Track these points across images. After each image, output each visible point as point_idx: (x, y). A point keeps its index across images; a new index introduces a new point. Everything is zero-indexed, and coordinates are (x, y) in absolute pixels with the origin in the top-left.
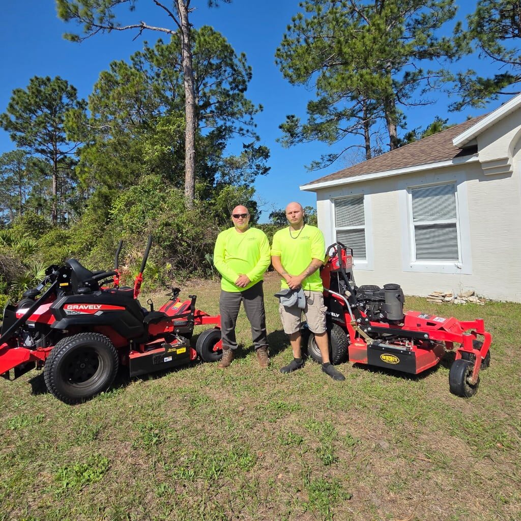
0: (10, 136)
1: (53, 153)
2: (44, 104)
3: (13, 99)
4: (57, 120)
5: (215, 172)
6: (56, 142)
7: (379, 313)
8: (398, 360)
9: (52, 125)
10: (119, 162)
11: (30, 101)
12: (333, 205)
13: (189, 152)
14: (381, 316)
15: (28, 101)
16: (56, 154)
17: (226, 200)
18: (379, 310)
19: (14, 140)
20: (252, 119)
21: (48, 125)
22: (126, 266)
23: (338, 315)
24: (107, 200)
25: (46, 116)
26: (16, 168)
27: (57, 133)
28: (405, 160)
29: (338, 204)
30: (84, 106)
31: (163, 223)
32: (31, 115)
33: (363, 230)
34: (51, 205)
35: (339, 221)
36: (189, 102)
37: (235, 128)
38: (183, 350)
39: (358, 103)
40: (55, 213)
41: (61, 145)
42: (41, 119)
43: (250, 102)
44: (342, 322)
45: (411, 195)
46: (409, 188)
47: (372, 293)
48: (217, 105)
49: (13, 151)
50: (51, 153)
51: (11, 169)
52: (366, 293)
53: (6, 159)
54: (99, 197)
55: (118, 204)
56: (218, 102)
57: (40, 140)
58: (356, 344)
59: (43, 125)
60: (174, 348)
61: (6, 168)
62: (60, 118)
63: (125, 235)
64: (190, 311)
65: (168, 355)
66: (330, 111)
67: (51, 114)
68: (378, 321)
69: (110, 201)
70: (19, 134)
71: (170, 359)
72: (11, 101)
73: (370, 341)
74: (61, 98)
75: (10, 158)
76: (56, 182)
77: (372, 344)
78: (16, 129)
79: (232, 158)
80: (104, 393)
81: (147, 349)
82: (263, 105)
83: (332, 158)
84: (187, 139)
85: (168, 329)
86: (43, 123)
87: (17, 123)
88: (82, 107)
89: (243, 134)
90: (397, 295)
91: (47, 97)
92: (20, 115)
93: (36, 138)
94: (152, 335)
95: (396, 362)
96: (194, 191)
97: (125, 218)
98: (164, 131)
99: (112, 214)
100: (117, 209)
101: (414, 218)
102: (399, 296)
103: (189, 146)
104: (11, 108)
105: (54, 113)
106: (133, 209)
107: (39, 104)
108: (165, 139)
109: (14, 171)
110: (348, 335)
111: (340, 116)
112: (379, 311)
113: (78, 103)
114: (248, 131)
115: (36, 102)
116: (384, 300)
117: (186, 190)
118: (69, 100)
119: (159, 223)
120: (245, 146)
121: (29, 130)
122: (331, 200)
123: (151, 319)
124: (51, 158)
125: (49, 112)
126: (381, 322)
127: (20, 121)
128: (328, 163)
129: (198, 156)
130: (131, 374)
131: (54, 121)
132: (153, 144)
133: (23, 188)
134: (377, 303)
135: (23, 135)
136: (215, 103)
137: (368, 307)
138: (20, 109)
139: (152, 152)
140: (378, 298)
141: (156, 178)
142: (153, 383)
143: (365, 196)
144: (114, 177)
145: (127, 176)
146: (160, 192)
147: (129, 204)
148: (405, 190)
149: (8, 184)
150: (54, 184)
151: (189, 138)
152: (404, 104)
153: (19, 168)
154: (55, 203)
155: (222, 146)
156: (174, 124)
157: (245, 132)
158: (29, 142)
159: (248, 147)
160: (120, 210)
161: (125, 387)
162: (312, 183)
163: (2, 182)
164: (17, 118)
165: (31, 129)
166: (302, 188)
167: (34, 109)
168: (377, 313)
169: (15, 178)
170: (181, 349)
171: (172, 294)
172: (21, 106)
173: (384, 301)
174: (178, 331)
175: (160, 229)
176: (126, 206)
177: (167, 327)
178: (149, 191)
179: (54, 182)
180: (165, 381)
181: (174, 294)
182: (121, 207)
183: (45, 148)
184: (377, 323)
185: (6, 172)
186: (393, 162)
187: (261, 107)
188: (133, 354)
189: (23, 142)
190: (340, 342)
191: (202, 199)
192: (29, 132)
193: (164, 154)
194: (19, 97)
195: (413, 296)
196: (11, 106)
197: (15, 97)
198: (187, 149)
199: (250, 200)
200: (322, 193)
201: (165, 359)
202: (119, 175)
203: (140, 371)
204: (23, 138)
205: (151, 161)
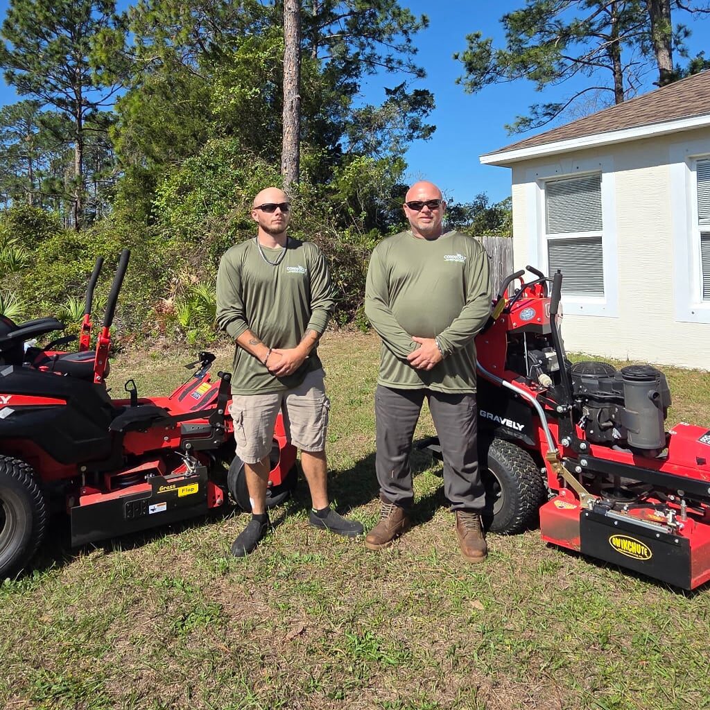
0: (4, 76)
1: (77, 104)
2: (60, 23)
3: (11, 13)
4: (81, 48)
5: (340, 135)
6: (80, 86)
7: (611, 427)
8: (648, 554)
9: (74, 58)
10: (172, 116)
11: (37, 16)
12: (543, 192)
13: (290, 96)
14: (616, 434)
15: (34, 16)
16: (81, 106)
17: (355, 184)
18: (610, 420)
19: (10, 83)
20: (409, 41)
21: (68, 57)
22: (170, 299)
23: (521, 427)
24: (148, 183)
25: (63, 41)
26: (24, 130)
27: (82, 71)
28: (683, 105)
29: (552, 190)
30: (126, 24)
31: (236, 223)
32: (39, 40)
33: (598, 240)
34: (71, 192)
35: (553, 220)
36: (290, 9)
37: (380, 58)
38: (194, 488)
39: (599, 11)
40: (79, 206)
41: (88, 90)
42: (54, 47)
43: (408, 11)
44: (530, 442)
45: (696, 172)
46: (691, 158)
47: (597, 382)
48: (349, 18)
49: (20, 103)
50: (73, 104)
51: (16, 132)
52: (583, 380)
53: (7, 115)
54: (134, 178)
55: (166, 189)
56: (351, 13)
57: (53, 82)
58: (558, 503)
59: (58, 56)
60: (172, 484)
61: (7, 131)
62: (85, 44)
63: (175, 244)
64: (215, 406)
65: (157, 499)
66: (551, 27)
67: (72, 39)
68: (609, 444)
69: (153, 184)
70: (18, 72)
71: (161, 508)
72: (7, 17)
73: (588, 501)
74: (88, 11)
75: (14, 113)
76: (81, 152)
77: (591, 508)
78: (16, 64)
79: (369, 110)
80: (11, 580)
81: (117, 484)
82: (428, 18)
83: (553, 110)
84: (286, 75)
85: (168, 442)
86: (57, 53)
87: (17, 54)
88: (122, 26)
89: (392, 69)
90: (651, 392)
91: (64, 10)
92: (22, 41)
93: (48, 79)
94: (133, 455)
95: (644, 556)
96: (297, 166)
97: (174, 215)
98: (247, 62)
99: (157, 207)
100: (164, 199)
101: (700, 218)
102: (656, 395)
103: (289, 87)
104: (7, 27)
105: (77, 36)
106: (189, 198)
107: (52, 21)
108: (248, 76)
109: (20, 135)
110: (543, 470)
111: (565, 35)
112: (611, 424)
113: (116, 18)
114: (400, 63)
115: (46, 18)
116: (623, 400)
117: (284, 165)
118: (102, 15)
119: (228, 223)
120: (388, 92)
121: (36, 65)
122: (540, 183)
123: (127, 422)
124: (72, 113)
125: (69, 35)
126: (616, 447)
127: (22, 51)
128: (546, 118)
129: (307, 105)
130: (75, 540)
131: (76, 50)
132: (228, 85)
133: (35, 164)
134: (607, 405)
135: (25, 73)
136: (345, 15)
137: (586, 412)
138: (22, 30)
139: (225, 98)
140: (610, 395)
141: (229, 144)
142: (119, 559)
143: (604, 175)
144: (163, 143)
145: (184, 141)
146: (235, 169)
147: (184, 190)
148: (684, 164)
149: (11, 156)
150: (77, 155)
151: (290, 71)
152: (687, 9)
153: (29, 130)
154: (78, 188)
155: (352, 90)
156: (265, 49)
157: (394, 64)
158: (35, 85)
159: (395, 92)
160: (169, 200)
161: (61, 565)
162: (503, 150)
163: (2, 154)
164: (18, 46)
165: (39, 63)
166: (485, 160)
167: (47, 32)
168: (606, 428)
169: (23, 147)
170: (189, 487)
171: (199, 365)
172: (22, 25)
173: (621, 402)
174: (188, 446)
175: (229, 233)
176: (179, 192)
177: (166, 438)
178: (217, 166)
179: (77, 153)
180: (147, 555)
181: (204, 365)
182: (170, 194)
183: (63, 96)
184: (605, 450)
185: (8, 137)
186: (662, 109)
187: (425, 20)
188: (87, 494)
189: (25, 86)
190: (523, 486)
191: (314, 181)
192: (35, 70)
193: (246, 101)
194: (20, 10)
195: (695, 370)
196: (7, 25)
197: (14, 10)
198: (286, 92)
199: (398, 183)
200: (521, 169)
201: (151, 507)
202: (171, 140)
203: (95, 534)
204: (24, 78)
205: (224, 114)
